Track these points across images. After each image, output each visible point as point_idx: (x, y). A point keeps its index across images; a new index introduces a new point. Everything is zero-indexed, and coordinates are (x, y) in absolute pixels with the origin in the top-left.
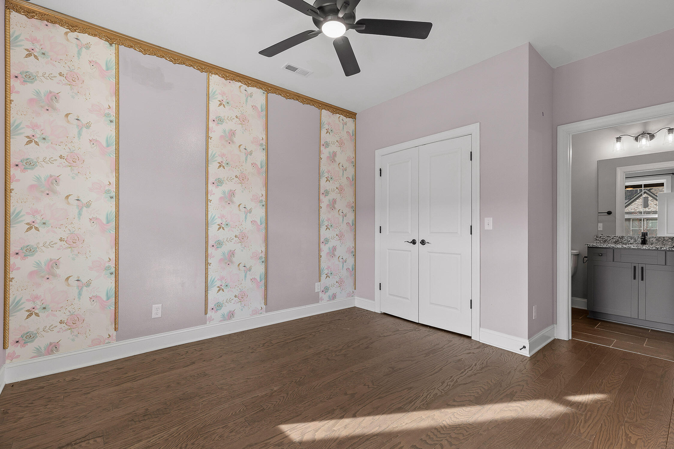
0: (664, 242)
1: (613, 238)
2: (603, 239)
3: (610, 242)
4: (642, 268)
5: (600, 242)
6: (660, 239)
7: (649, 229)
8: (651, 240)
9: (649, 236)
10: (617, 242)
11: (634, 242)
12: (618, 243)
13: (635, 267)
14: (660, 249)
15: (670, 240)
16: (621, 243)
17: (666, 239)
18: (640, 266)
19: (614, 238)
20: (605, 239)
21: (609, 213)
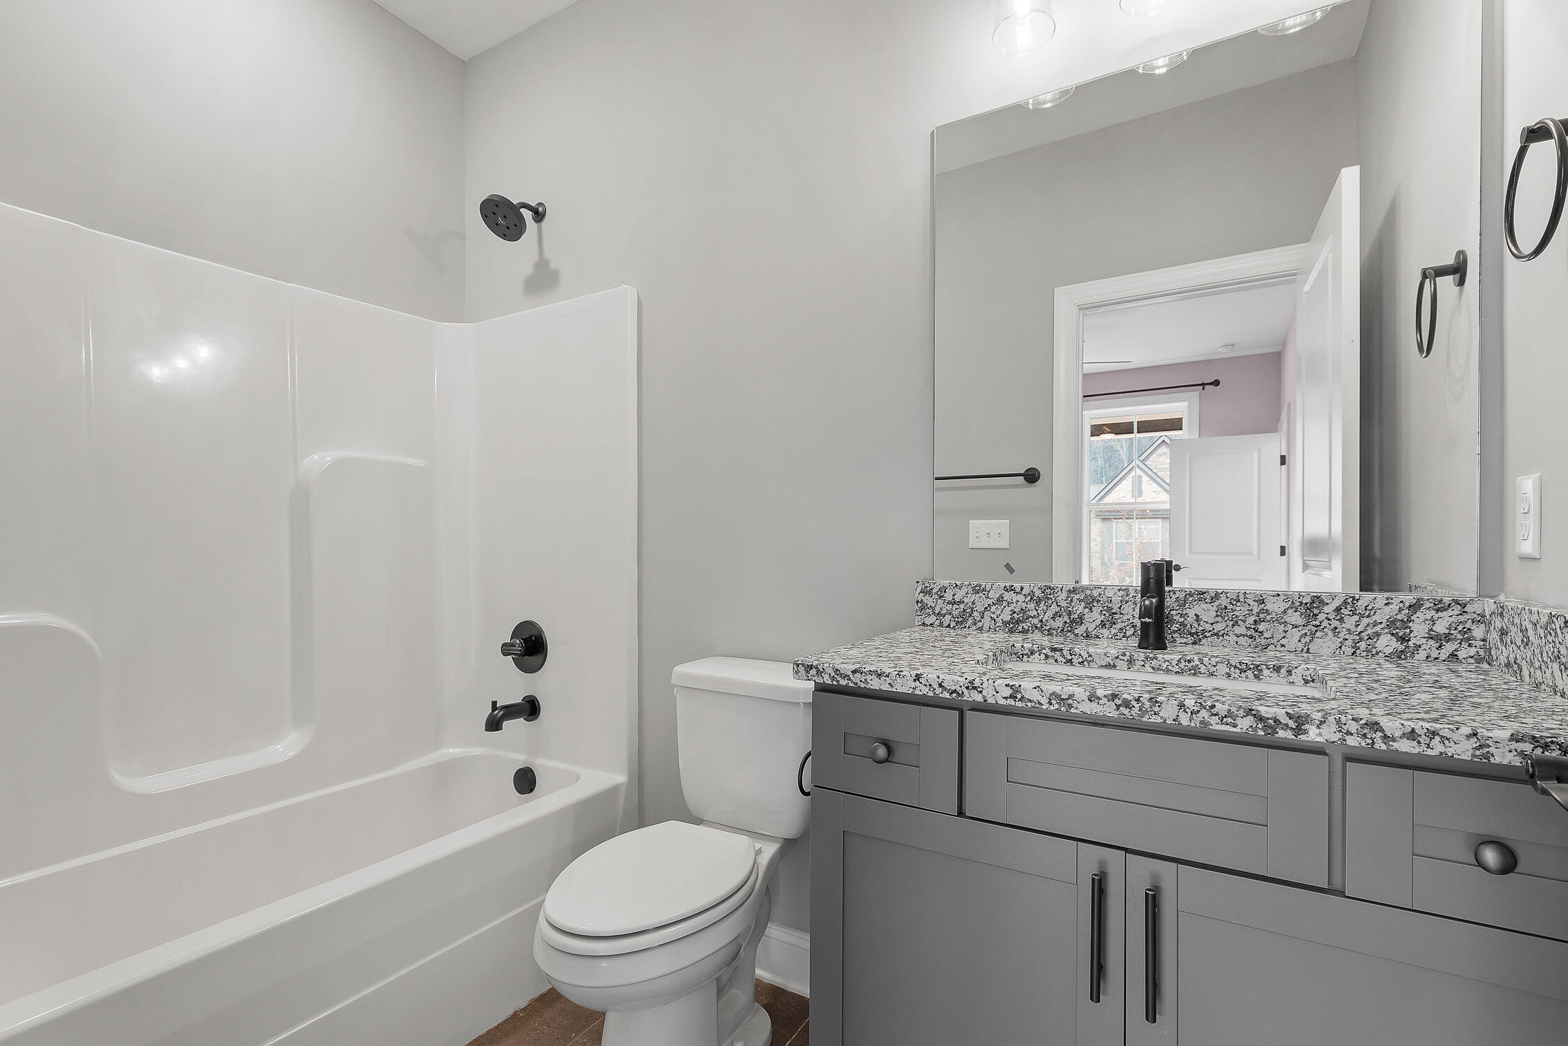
0: (1262, 627)
1: (1000, 600)
2: (953, 603)
3: (987, 622)
4: (1153, 902)
5: (941, 625)
6: (1241, 611)
7: (1147, 541)
8: (1191, 613)
9: (1180, 581)
10: (1018, 622)
11: (1103, 625)
12: (1025, 631)
13: (1100, 887)
14: (1289, 735)
15: (1295, 618)
16: (1041, 629)
17: (1276, 606)
18: (1141, 873)
19: (1007, 596)
20: (961, 602)
21: (1031, 476)
